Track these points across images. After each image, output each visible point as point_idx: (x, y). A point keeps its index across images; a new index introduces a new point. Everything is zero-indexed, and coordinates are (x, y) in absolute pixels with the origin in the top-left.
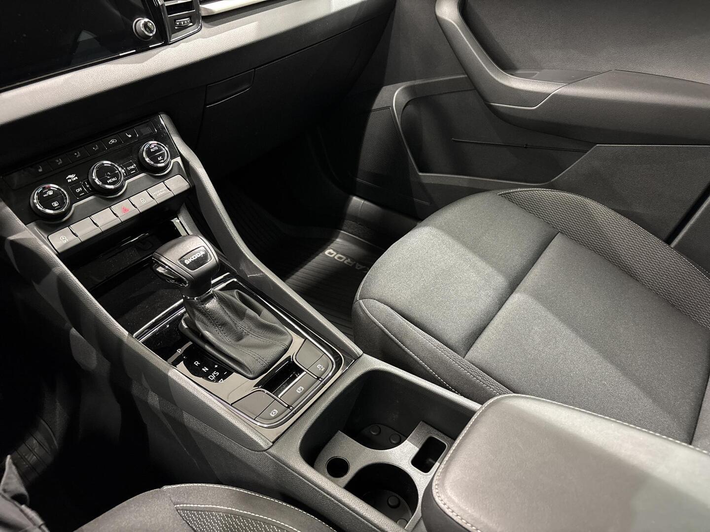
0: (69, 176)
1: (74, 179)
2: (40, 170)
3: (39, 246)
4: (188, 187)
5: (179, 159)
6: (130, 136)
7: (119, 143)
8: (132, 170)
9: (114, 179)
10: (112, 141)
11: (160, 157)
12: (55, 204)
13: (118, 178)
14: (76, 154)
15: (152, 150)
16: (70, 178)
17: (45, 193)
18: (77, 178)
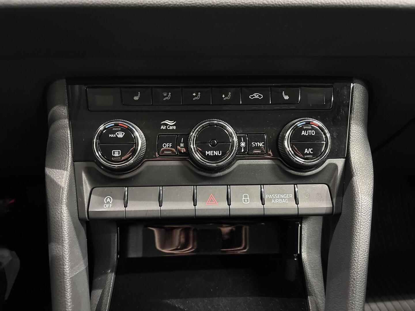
0: (166, 122)
1: (171, 128)
2: (136, 98)
3: (59, 201)
4: (329, 211)
5: (340, 163)
6: (286, 97)
7: (264, 102)
8: (258, 148)
9: (216, 153)
10: (256, 96)
11: (310, 150)
12: (116, 153)
13: (224, 154)
14: (194, 94)
15: (303, 133)
16: (166, 125)
17: (114, 132)
18: (175, 127)
